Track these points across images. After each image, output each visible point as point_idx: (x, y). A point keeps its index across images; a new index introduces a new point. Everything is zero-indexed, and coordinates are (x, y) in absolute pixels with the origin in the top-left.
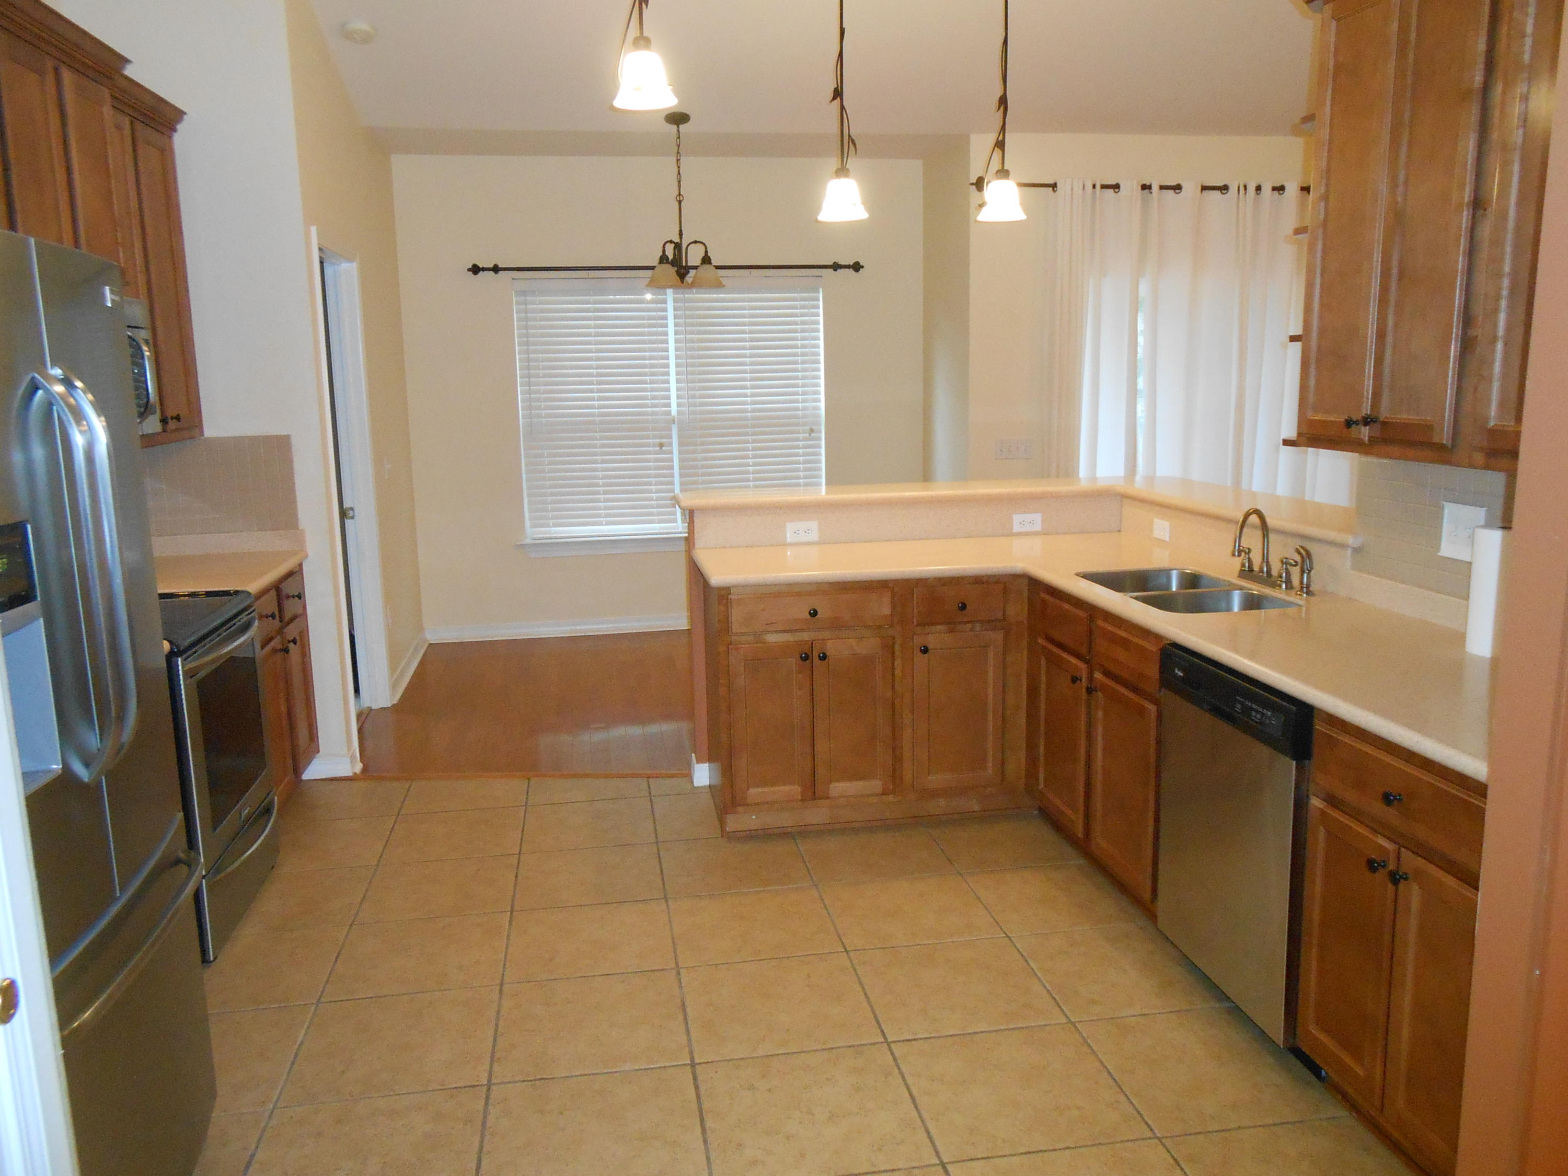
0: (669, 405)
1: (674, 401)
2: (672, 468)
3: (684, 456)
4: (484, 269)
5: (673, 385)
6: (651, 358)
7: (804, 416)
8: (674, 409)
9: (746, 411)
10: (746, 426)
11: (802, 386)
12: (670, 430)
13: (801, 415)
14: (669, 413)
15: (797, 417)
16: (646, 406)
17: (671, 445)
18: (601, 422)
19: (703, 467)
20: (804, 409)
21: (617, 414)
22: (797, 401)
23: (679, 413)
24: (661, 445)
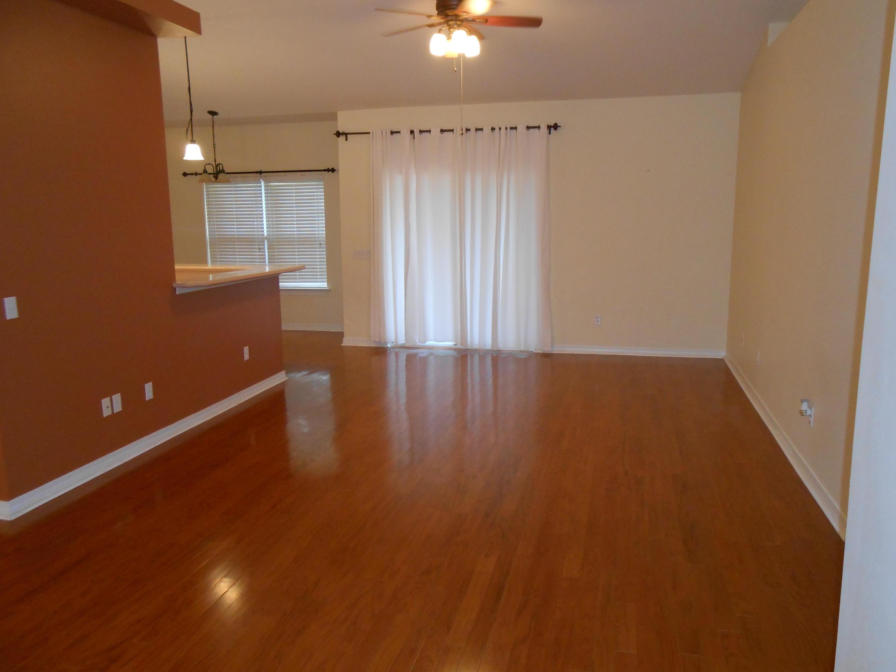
0: (263, 231)
1: (265, 230)
2: (265, 258)
3: (269, 253)
4: (188, 174)
5: (265, 223)
6: (256, 211)
7: (318, 238)
8: (265, 233)
9: (294, 235)
10: (295, 241)
11: (318, 224)
12: (264, 242)
13: (317, 237)
14: (264, 235)
15: (315, 238)
16: (254, 231)
17: (264, 248)
18: (238, 238)
19: (278, 259)
20: (318, 234)
21: (244, 235)
22: (315, 231)
23: (267, 235)
24: (259, 248)
